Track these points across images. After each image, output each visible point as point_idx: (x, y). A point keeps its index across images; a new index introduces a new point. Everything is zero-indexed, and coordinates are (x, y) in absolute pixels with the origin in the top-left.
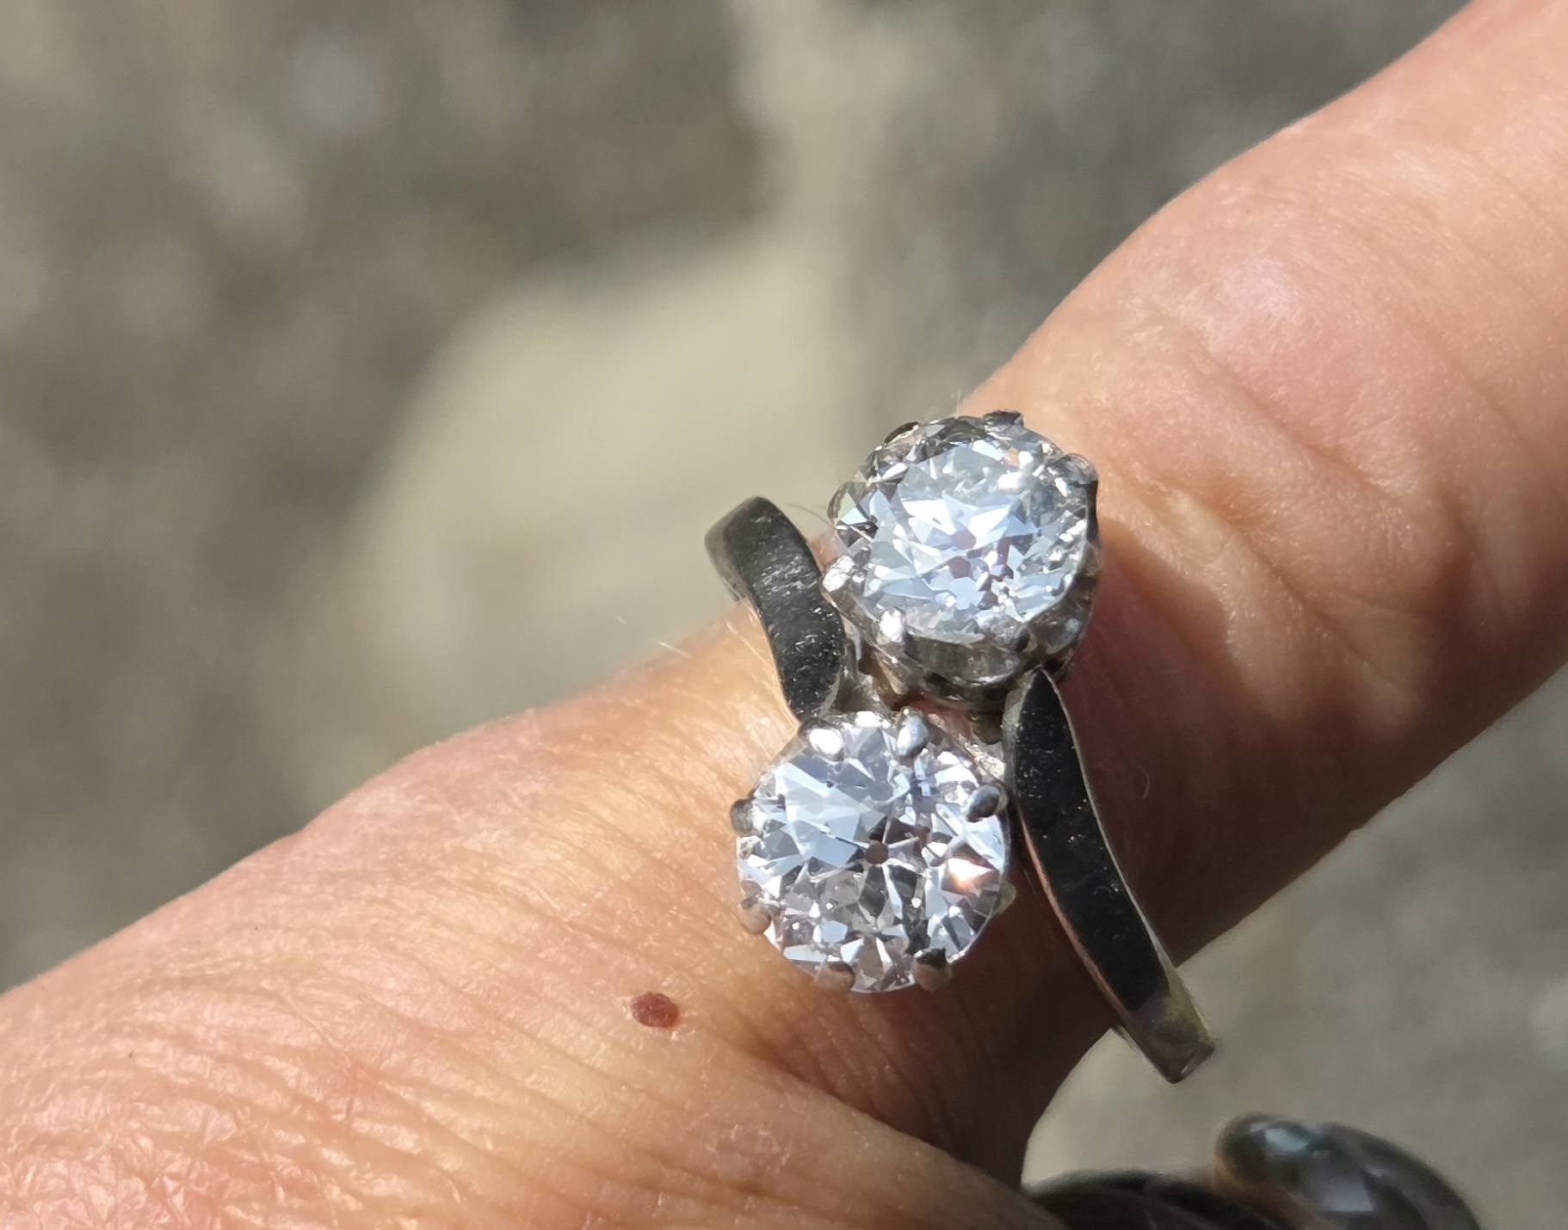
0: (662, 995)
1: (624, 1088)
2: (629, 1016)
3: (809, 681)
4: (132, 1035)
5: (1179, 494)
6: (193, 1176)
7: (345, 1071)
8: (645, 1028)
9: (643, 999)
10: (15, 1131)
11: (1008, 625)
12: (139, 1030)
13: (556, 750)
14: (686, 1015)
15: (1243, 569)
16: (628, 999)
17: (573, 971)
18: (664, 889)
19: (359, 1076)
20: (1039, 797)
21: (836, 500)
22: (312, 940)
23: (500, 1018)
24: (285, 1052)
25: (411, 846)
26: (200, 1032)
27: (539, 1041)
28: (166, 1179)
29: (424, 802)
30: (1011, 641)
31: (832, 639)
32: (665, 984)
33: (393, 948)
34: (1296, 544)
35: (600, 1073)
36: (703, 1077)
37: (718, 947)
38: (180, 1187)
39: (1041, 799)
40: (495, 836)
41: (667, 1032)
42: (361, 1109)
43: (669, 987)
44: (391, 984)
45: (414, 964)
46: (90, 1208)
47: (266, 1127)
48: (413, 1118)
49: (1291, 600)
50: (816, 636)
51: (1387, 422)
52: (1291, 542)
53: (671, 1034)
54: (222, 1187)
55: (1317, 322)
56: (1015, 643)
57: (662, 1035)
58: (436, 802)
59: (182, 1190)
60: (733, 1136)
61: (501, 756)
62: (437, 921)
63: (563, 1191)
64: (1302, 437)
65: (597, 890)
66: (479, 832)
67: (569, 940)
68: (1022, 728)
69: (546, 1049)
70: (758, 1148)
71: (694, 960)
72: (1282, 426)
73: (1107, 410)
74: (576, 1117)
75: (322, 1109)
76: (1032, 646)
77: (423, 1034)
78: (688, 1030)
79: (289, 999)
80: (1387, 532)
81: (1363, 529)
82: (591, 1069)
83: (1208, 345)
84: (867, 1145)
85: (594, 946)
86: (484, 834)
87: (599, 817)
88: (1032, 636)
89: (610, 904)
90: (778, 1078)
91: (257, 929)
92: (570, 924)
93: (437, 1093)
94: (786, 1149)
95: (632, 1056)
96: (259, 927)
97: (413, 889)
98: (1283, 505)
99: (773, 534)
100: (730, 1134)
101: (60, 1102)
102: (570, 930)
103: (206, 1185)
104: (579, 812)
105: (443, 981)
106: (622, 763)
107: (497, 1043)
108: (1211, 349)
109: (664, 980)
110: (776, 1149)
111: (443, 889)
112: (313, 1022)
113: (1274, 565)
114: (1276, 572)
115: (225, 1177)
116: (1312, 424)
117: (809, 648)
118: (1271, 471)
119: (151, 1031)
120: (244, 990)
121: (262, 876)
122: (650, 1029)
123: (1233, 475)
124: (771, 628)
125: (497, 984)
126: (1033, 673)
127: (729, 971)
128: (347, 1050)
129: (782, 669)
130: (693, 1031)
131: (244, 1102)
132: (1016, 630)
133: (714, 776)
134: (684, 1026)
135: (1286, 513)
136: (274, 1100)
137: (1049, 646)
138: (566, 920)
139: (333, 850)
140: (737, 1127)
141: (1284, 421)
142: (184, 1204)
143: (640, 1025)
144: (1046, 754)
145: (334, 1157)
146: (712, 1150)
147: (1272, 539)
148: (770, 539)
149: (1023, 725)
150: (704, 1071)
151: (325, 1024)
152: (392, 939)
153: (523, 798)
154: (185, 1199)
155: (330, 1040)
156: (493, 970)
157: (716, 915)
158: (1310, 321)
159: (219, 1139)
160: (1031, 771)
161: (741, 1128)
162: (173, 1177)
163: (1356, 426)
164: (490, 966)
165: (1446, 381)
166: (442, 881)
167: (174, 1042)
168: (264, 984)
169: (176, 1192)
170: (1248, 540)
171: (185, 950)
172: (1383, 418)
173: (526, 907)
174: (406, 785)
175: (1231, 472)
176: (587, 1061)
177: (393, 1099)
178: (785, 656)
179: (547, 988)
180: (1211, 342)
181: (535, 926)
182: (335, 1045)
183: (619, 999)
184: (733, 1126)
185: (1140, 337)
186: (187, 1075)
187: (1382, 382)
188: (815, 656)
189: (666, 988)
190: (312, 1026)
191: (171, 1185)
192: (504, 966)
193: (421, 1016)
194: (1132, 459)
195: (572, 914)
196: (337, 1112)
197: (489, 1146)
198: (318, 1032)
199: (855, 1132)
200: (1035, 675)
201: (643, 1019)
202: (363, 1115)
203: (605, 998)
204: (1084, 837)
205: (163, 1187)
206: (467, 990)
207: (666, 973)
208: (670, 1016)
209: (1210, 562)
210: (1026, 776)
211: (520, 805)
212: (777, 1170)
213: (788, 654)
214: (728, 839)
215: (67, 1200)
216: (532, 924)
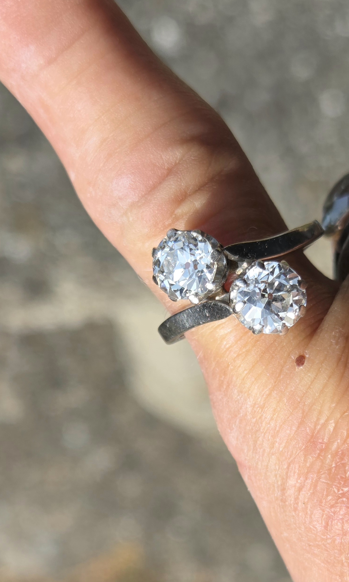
0: (296, 359)
1: (320, 369)
2: (301, 367)
3: (219, 312)
4: (297, 504)
5: (176, 212)
6: (339, 485)
7: (311, 445)
8: (305, 363)
9: (297, 364)
10: (322, 537)
11: (214, 254)
12: (296, 502)
13: (225, 387)
14: (302, 353)
15: (198, 197)
16: (297, 368)
17: (288, 382)
18: (268, 357)
19: (312, 441)
20: (256, 254)
21: (173, 299)
22: (273, 454)
23: (299, 402)
24: (305, 461)
25: (248, 428)
26: (298, 485)
27: (306, 392)
28: (339, 493)
29: (235, 424)
30: (218, 254)
31: (207, 306)
32: (293, 358)
33: (278, 431)
34: (193, 182)
35: (316, 376)
36: (319, 349)
37: (285, 344)
38: (341, 489)
39: (256, 253)
40: (249, 403)
41: (306, 358)
42: (321, 440)
43: (294, 357)
44: (288, 432)
45: (283, 425)
46: (346, 514)
47: (325, 466)
48: (324, 425)
49: (207, 186)
50: (206, 310)
51: (162, 156)
52: (192, 184)
53: (307, 357)
54: (342, 478)
55: (133, 171)
56: (219, 253)
57: (307, 359)
58: (236, 422)
59: (342, 488)
60: (334, 342)
61: (224, 403)
62: (272, 419)
63: (347, 386)
64: (163, 179)
65: (267, 375)
66: (247, 407)
67: (279, 383)
68: (238, 256)
69: (308, 390)
70: (337, 335)
71: (288, 350)
72: (160, 183)
73: (150, 229)
74: (327, 382)
75: (321, 450)
76: (219, 249)
77: (302, 423)
78: (306, 352)
79: (291, 460)
80: (192, 159)
81: (191, 165)
82: (315, 378)
83: (136, 201)
84: (336, 308)
85: (282, 377)
86: (248, 406)
87: (247, 374)
88: (216, 249)
89: (271, 372)
90: (319, 331)
91: (267, 471)
92: (275, 383)
93: (318, 419)
94: (338, 328)
95: (312, 367)
96: (267, 470)
97: (262, 426)
98: (183, 184)
99: (173, 322)
100: (333, 342)
101: (315, 523)
102: (277, 383)
103: (341, 482)
104: (245, 379)
105: (288, 418)
106: (232, 367)
107: (306, 403)
108: (137, 200)
109: (292, 359)
110: (337, 331)
111: (263, 418)
112: (297, 453)
113: (197, 189)
114: (199, 189)
115: (339, 476)
116: (161, 175)
117: (209, 312)
118: (173, 187)
119: (297, 499)
120: (287, 473)
121: (251, 471)
122: (305, 362)
123: (173, 197)
124: (201, 323)
125: (290, 402)
126: (224, 251)
127: (292, 341)
128: (305, 444)
129: (214, 320)
130: (306, 351)
131: (319, 472)
132: (215, 252)
133: (239, 342)
134: (305, 354)
135: (185, 184)
136: (318, 464)
137: (218, 246)
138: (274, 384)
139: (246, 451)
140: (332, 340)
141: (159, 182)
142: (346, 488)
143: (304, 365)
144: (245, 250)
145: (334, 446)
146: (337, 347)
147: (191, 188)
148: (174, 323)
149: (237, 255)
150: (317, 348)
151: (298, 450)
152: (275, 432)
153: (239, 395)
154: (344, 488)
155: (303, 448)
156: (286, 404)
157: (276, 344)
158: (133, 173)
159: (329, 479)
160: (249, 255)
161: (332, 339)
162: (338, 491)
163: (162, 164)
164: (285, 404)
165: (153, 139)
166: (260, 418)
167: (301, 491)
168: (285, 467)
169: (342, 490)
170: (190, 195)
171: (271, 492)
172: (161, 157)
173: (270, 395)
174: (229, 431)
175: (172, 197)
176: (313, 379)
177: (318, 432)
178: (211, 319)
179: (292, 389)
180: (135, 200)
181: (275, 392)
182: (304, 447)
183: (297, 370)
184: (332, 341)
185: (131, 219)
186: (310, 488)
187: (152, 156)
188: (212, 310)
189: (294, 358)
190: (299, 453)
191: (341, 492)
192: (285, 401)
193: (297, 424)
194: (165, 224)
195: (273, 382)
196: (322, 446)
197: (334, 405)
198: (300, 452)
199: (333, 311)
200: (225, 250)
201: (303, 364)
202: (323, 440)
203: (296, 374)
204: (266, 244)
205: (341, 494)
206: (291, 411)
207: (291, 358)
208: (302, 357)
209: (195, 205)
210: (250, 257)
211: (240, 396)
212: (343, 331)
213: (210, 318)
214: (256, 339)
215: (344, 520)
216: (274, 394)
